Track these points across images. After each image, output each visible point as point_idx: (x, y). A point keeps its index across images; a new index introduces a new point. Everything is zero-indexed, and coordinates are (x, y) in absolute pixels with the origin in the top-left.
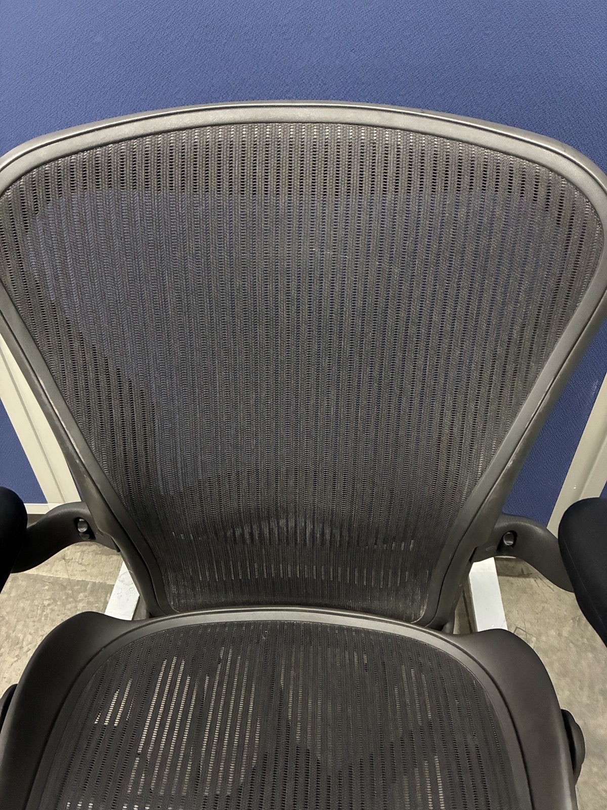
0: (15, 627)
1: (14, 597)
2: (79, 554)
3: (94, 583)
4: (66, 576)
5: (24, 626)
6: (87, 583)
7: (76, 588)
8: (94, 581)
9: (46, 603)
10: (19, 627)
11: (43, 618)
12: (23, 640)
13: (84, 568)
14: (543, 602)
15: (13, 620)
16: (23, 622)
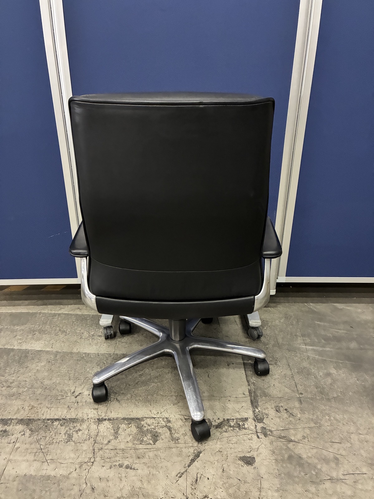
0: (62, 327)
1: (60, 319)
2: (85, 307)
3: (93, 315)
4: (81, 313)
5: (66, 327)
6: (90, 315)
7: (86, 316)
8: (93, 314)
9: (74, 321)
10: (64, 327)
11: (74, 325)
12: (66, 331)
13: (88, 311)
14: (274, 314)
15: (61, 326)
16: (65, 326)
